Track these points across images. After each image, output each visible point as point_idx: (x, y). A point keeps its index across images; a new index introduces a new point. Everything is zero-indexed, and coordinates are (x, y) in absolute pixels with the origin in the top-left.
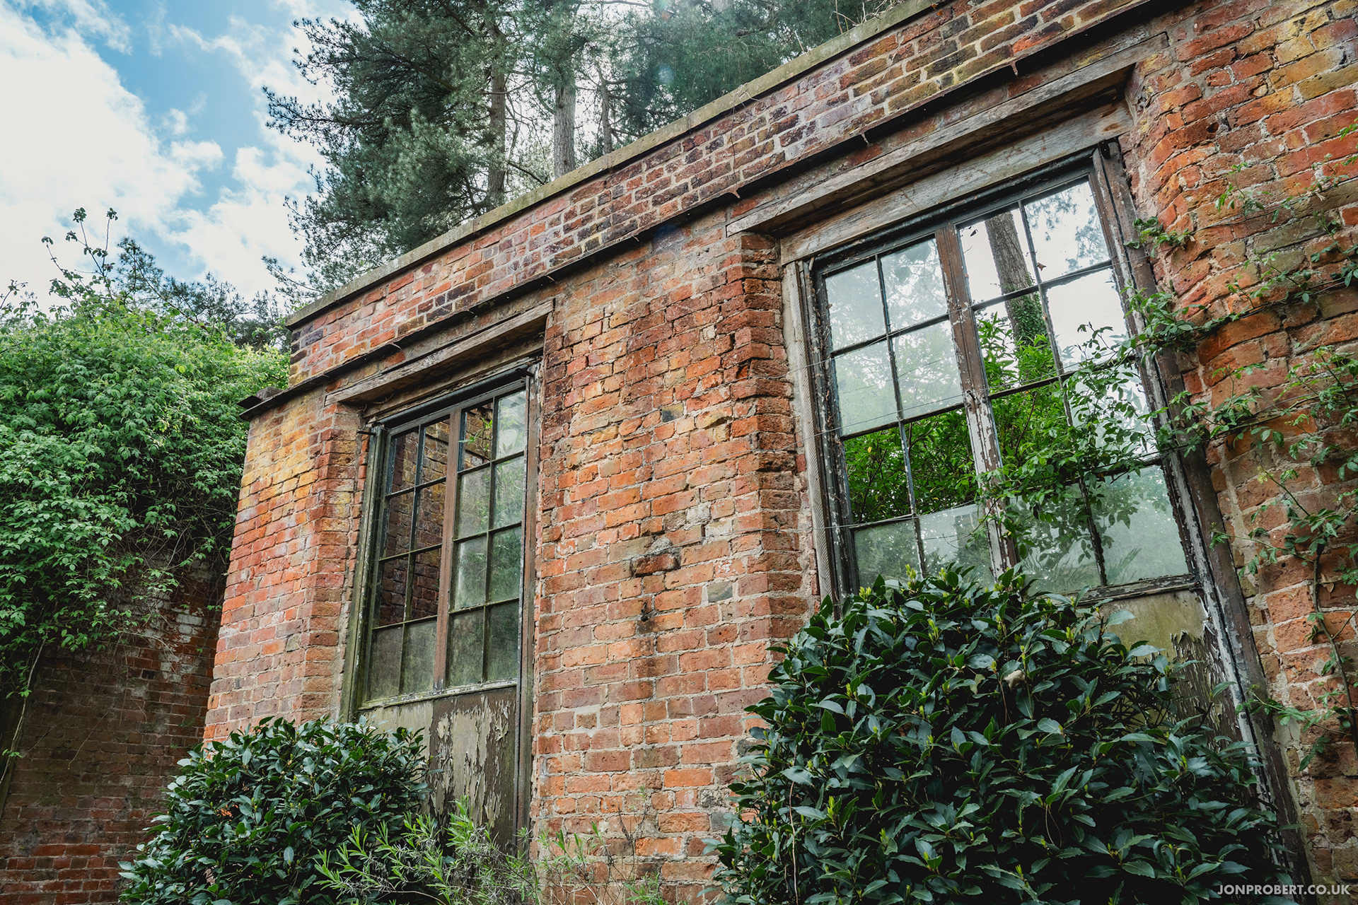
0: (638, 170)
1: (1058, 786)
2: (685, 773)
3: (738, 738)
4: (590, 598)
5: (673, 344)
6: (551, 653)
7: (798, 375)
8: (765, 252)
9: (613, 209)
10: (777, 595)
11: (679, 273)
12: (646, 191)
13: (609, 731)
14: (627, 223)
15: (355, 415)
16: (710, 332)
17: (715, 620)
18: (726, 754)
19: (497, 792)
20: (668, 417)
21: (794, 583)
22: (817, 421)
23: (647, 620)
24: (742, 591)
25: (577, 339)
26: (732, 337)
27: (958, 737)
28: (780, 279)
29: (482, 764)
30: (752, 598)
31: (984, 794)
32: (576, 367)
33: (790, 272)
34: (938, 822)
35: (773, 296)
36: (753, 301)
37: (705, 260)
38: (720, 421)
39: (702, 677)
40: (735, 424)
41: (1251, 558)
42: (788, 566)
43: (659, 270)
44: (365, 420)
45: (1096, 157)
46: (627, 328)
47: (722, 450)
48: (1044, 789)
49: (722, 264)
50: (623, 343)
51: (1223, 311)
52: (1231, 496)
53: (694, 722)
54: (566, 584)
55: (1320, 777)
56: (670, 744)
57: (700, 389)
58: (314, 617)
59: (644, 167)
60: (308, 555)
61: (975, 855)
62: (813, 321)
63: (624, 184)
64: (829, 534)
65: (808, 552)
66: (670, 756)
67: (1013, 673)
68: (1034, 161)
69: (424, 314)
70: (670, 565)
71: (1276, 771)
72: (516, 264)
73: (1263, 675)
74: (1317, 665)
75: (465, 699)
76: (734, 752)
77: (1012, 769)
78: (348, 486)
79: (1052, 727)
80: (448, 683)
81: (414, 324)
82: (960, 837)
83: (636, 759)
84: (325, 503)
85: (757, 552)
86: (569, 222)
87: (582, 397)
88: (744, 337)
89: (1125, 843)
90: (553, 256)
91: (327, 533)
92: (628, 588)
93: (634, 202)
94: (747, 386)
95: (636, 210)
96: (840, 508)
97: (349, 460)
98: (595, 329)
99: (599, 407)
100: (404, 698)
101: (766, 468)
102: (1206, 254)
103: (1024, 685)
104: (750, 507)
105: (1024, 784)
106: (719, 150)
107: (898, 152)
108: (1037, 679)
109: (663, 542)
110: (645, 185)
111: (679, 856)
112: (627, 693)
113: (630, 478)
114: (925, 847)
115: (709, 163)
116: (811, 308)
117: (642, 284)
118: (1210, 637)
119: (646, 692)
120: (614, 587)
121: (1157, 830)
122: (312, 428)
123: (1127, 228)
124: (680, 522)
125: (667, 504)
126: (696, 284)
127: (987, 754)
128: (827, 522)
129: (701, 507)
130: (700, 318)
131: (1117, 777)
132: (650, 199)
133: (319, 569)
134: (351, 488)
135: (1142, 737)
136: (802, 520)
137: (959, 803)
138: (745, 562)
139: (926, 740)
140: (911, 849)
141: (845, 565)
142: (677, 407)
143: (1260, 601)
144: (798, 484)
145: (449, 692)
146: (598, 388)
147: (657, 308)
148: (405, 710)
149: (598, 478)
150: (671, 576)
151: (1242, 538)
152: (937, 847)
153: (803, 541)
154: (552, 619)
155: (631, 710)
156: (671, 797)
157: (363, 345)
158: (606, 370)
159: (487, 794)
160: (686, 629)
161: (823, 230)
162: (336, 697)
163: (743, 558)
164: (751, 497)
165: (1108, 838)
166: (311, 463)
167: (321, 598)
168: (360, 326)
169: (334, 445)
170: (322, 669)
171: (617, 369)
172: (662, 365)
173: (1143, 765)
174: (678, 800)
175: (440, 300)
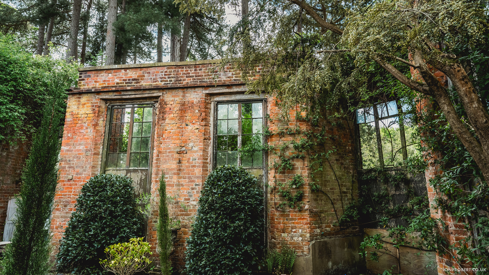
0: (183, 68)
1: (243, 194)
2: (185, 188)
3: (195, 183)
4: (168, 156)
5: (189, 111)
6: (158, 165)
7: (212, 122)
8: (209, 98)
9: (177, 74)
10: (204, 161)
11: (192, 97)
12: (184, 73)
13: (170, 180)
14: (180, 79)
15: (104, 102)
16: (197, 111)
17: (193, 164)
18: (193, 186)
19: (142, 189)
20: (187, 125)
21: (207, 159)
22: (214, 132)
23: (180, 162)
24: (198, 160)
25: (168, 103)
26: (201, 113)
27: (234, 188)
28: (211, 104)
29: (139, 183)
30: (200, 161)
31: (236, 194)
32: (167, 110)
33: (213, 103)
34: (231, 197)
35: (209, 107)
36: (206, 108)
37: (197, 96)
38: (197, 129)
39: (189, 173)
40: (200, 130)
41: (270, 166)
42: (206, 156)
43: (187, 95)
44: (106, 103)
45: (264, 100)
46: (180, 105)
47: (197, 134)
48: (242, 194)
49: (201, 98)
50: (179, 107)
51: (274, 133)
52: (269, 157)
53: (187, 180)
54: (163, 152)
55: (271, 194)
56: (182, 183)
57: (194, 122)
58: (94, 149)
59: (185, 68)
60: (92, 134)
61: (234, 201)
62: (215, 114)
63: (180, 70)
64: (213, 152)
65: (210, 154)
66: (182, 185)
67: (241, 181)
68: (255, 98)
69: (124, 82)
70: (185, 153)
71: (266, 193)
72: (151, 79)
73: (268, 181)
74: (273, 181)
75: (134, 170)
76: (194, 185)
77: (239, 192)
78: (102, 119)
79: (244, 188)
80: (129, 167)
81: (121, 83)
82: (233, 199)
83: (176, 185)
84: (97, 123)
85: (202, 153)
86: (166, 73)
87: (169, 117)
88: (203, 114)
89: (249, 200)
90: (161, 80)
91: (97, 130)
92: (176, 156)
93: (181, 75)
94: (203, 123)
95: (182, 77)
96: (216, 147)
97: (102, 113)
98: (172, 103)
99: (172, 119)
100: (118, 168)
101: (205, 139)
102: (273, 123)
103: (242, 182)
104: (201, 145)
105: (240, 194)
106: (201, 71)
107: (235, 89)
108: (243, 182)
109: (184, 149)
110: (184, 72)
111: (183, 201)
112: (175, 174)
113: (178, 135)
114: (229, 200)
115: (199, 73)
116: (215, 111)
117: (184, 96)
118: (263, 175)
119: (178, 174)
120: (173, 155)
121: (252, 199)
122: (91, 103)
123: (265, 114)
124: (188, 145)
125: (185, 142)
126: (195, 101)
127: (237, 190)
128: (213, 150)
129: (192, 143)
130: (195, 107)
131: (249, 193)
132: (185, 76)
133: (95, 138)
134: (103, 120)
135: (252, 189)
136: (209, 149)
137: (233, 195)
138: (199, 155)
139: (230, 188)
140: (227, 200)
141: (215, 157)
142: (189, 123)
143: (269, 172)
144: (209, 143)
145: (130, 169)
146: (172, 115)
147: (187, 103)
148: (118, 171)
149: (171, 134)
150: (185, 155)
151: (269, 163)
152: (230, 200)
153: (209, 152)
154: (159, 159)
155: (175, 177)
156: (182, 191)
157: (105, 84)
158: (174, 112)
159: (140, 189)
160: (187, 164)
161: (220, 97)
162: (99, 166)
163: (199, 154)
164: (201, 144)
165: (247, 199)
166: (92, 112)
167: (96, 145)
168: (103, 78)
169: (99, 109)
170: (96, 160)
171: (177, 113)
172: (187, 115)
173: (252, 192)
174: (183, 192)
175: (129, 80)
